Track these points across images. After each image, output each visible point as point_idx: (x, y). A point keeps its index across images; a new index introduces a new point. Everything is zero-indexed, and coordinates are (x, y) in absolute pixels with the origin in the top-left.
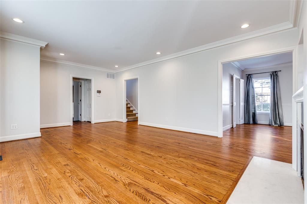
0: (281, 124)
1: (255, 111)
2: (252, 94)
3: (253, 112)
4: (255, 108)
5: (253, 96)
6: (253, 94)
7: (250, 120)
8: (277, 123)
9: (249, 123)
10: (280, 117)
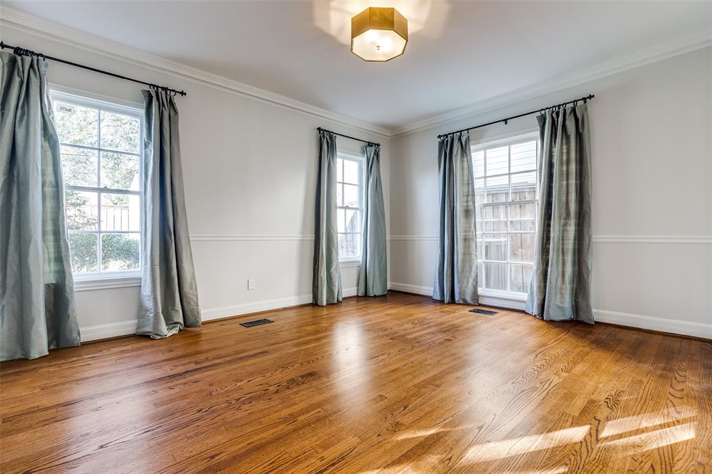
0: (191, 320)
1: (62, 273)
2: (43, 175)
3: (52, 279)
4: (60, 259)
5: (49, 190)
6: (50, 178)
7: (34, 336)
8: (176, 320)
9: (19, 356)
10: (186, 289)
